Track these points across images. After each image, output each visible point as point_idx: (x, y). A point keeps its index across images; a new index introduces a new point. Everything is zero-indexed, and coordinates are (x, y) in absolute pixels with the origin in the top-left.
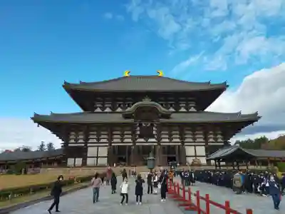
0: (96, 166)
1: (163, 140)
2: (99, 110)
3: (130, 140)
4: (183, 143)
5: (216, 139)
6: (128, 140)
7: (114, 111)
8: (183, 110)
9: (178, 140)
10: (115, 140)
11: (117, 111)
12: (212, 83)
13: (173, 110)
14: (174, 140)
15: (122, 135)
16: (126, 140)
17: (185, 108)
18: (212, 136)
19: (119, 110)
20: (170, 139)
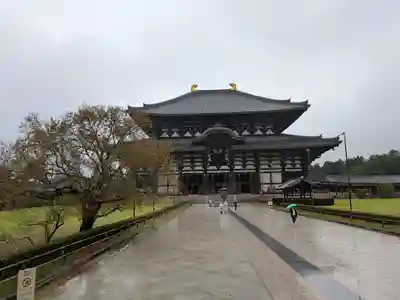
0: (168, 194)
1: (236, 167)
2: (165, 135)
3: (201, 168)
4: (257, 170)
5: (294, 165)
6: (199, 168)
7: (182, 137)
8: (259, 132)
9: (252, 167)
10: (185, 168)
11: (186, 135)
12: (292, 101)
13: (248, 133)
14: (248, 167)
15: (192, 162)
16: (197, 168)
17: (261, 130)
18: (289, 162)
19: (188, 134)
20: (244, 166)
